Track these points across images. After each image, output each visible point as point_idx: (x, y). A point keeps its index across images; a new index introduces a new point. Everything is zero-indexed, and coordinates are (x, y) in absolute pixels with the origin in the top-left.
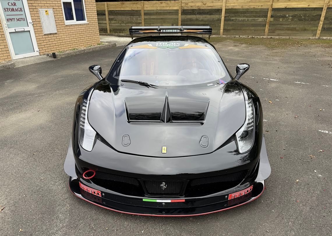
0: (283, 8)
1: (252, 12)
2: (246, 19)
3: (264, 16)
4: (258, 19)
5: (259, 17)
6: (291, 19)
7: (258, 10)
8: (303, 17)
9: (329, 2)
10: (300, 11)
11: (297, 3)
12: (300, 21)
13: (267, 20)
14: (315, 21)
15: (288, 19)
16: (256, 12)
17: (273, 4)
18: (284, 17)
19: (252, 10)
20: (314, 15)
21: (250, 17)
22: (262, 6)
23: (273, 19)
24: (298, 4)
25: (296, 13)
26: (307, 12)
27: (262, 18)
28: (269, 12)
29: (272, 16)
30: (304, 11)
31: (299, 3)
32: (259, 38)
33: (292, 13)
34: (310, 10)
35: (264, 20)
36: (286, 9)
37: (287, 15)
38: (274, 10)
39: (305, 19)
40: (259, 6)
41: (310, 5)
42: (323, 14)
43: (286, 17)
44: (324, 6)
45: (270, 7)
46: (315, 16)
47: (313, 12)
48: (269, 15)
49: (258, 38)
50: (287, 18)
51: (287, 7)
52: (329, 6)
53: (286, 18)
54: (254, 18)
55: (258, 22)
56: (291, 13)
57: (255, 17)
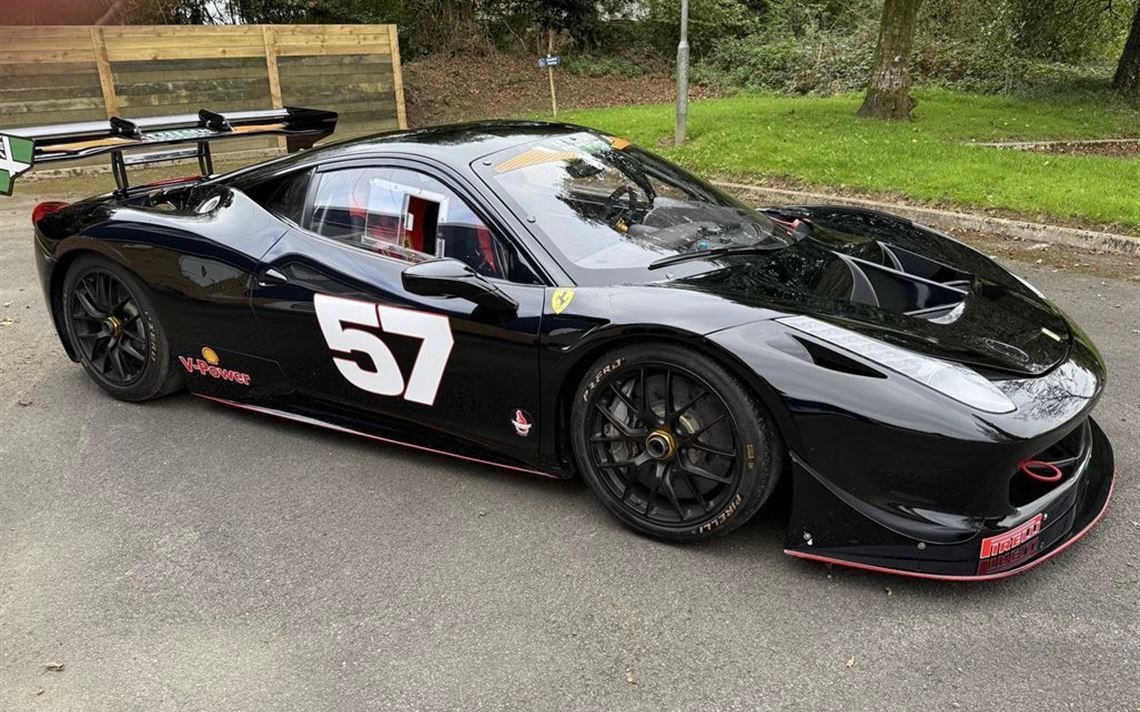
0: (147, 62)
1: (33, 76)
2: (19, 106)
3: (88, 90)
4: (70, 104)
5: (71, 94)
6: (186, 97)
7: (59, 71)
8: (220, 89)
9: (276, 42)
10: (203, 69)
11: (187, 44)
12: (215, 100)
13: (103, 103)
14: (258, 97)
15: (178, 97)
16: (54, 78)
17: (107, 47)
18: (160, 90)
19: (33, 71)
20: (250, 80)
21: (36, 96)
22: (66, 54)
23: (126, 100)
24: (190, 48)
25: (195, 76)
26: (228, 73)
27: (85, 100)
28: (102, 77)
29: (119, 91)
30: (215, 68)
31: (194, 45)
32: (102, 171)
33: (182, 77)
34: (233, 65)
35: (93, 106)
36: (157, 64)
37: (170, 86)
38: (118, 67)
39: (227, 94)
40: (55, 56)
41: (227, 49)
42: (273, 74)
43: (167, 90)
44: (268, 53)
45: (101, 58)
46: (253, 83)
47: (243, 70)
48: (107, 86)
49: (96, 172)
50: (174, 95)
51: (160, 58)
52: (279, 52)
53: (169, 96)
54: (53, 101)
55: (74, 114)
56: (180, 78)
57: (54, 94)
